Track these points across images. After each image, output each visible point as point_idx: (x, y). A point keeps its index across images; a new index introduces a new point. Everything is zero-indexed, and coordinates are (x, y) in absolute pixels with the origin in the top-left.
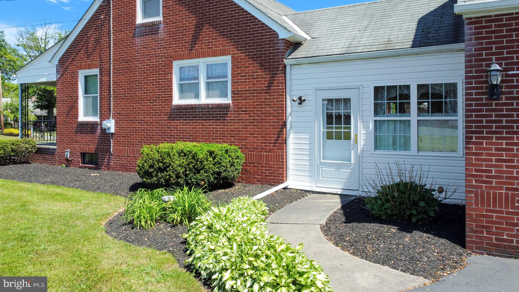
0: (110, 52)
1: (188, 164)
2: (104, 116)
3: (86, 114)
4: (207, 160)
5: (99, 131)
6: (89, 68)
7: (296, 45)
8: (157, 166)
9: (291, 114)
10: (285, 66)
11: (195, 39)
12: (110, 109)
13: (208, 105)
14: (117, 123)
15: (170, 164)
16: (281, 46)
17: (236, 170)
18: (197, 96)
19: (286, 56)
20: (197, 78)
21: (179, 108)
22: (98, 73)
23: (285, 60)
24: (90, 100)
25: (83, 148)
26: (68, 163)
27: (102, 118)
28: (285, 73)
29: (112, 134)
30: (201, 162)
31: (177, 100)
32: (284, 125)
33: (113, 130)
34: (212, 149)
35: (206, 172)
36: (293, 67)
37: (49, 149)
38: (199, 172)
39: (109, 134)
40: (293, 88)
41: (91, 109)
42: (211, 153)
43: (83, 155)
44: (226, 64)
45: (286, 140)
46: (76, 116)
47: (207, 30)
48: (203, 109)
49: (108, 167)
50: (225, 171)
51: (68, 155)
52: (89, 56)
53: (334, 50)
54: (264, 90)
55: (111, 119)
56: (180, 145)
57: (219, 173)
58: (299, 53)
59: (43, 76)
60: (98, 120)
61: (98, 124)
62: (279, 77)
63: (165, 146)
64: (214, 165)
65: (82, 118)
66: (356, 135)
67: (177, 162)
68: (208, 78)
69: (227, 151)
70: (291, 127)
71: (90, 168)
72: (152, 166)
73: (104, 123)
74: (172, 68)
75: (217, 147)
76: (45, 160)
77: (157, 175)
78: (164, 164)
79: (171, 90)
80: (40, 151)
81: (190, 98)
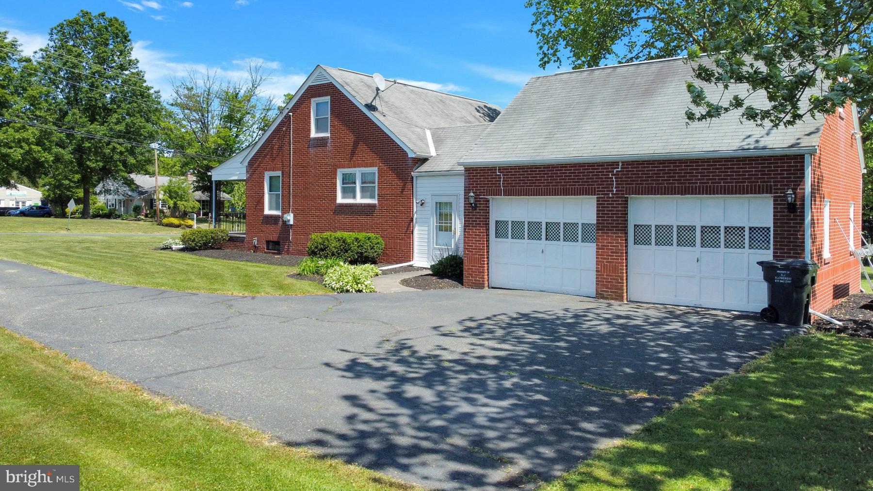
0: (290, 158)
1: (340, 246)
2: (285, 211)
3: (270, 209)
4: (353, 244)
5: (281, 223)
6: (273, 171)
7: (424, 160)
8: (319, 247)
9: (416, 212)
10: (412, 178)
11: (353, 153)
12: (290, 205)
13: (361, 204)
14: (295, 216)
15: (328, 246)
16: (410, 162)
17: (375, 252)
18: (354, 197)
19: (414, 169)
20: (355, 183)
21: (342, 206)
22: (281, 175)
23: (412, 173)
24: (274, 197)
25: (268, 236)
26: (256, 249)
27: (284, 213)
28: (413, 183)
29: (291, 225)
30: (349, 245)
31: (340, 200)
32: (412, 220)
33: (291, 222)
34: (358, 237)
35: (352, 252)
36: (418, 178)
37: (239, 237)
38: (347, 252)
39: (289, 225)
40: (418, 193)
41: (274, 205)
42: (357, 239)
43: (268, 242)
44: (374, 173)
45: (413, 231)
46: (263, 210)
47: (362, 147)
48: (358, 207)
49: (288, 253)
50: (366, 252)
51: (255, 242)
52: (273, 160)
53: (444, 167)
54: (398, 194)
55: (291, 213)
56: (339, 234)
57: (361, 253)
58: (425, 168)
59: (234, 175)
60: (280, 214)
61: (280, 217)
62: (409, 185)
63: (326, 234)
64: (358, 247)
65: (267, 212)
66: (455, 229)
67: (334, 244)
68: (363, 183)
69: (369, 238)
70: (416, 222)
71: (274, 253)
72: (316, 248)
73: (285, 216)
74: (336, 174)
75: (362, 236)
76: (236, 247)
77: (319, 253)
78: (324, 246)
79: (336, 192)
80: (232, 239)
81: (349, 198)
